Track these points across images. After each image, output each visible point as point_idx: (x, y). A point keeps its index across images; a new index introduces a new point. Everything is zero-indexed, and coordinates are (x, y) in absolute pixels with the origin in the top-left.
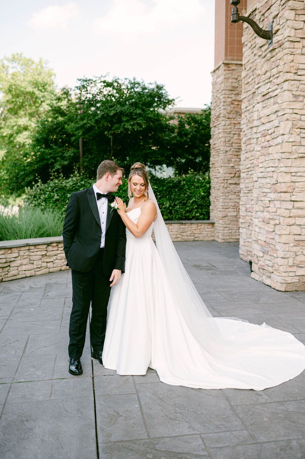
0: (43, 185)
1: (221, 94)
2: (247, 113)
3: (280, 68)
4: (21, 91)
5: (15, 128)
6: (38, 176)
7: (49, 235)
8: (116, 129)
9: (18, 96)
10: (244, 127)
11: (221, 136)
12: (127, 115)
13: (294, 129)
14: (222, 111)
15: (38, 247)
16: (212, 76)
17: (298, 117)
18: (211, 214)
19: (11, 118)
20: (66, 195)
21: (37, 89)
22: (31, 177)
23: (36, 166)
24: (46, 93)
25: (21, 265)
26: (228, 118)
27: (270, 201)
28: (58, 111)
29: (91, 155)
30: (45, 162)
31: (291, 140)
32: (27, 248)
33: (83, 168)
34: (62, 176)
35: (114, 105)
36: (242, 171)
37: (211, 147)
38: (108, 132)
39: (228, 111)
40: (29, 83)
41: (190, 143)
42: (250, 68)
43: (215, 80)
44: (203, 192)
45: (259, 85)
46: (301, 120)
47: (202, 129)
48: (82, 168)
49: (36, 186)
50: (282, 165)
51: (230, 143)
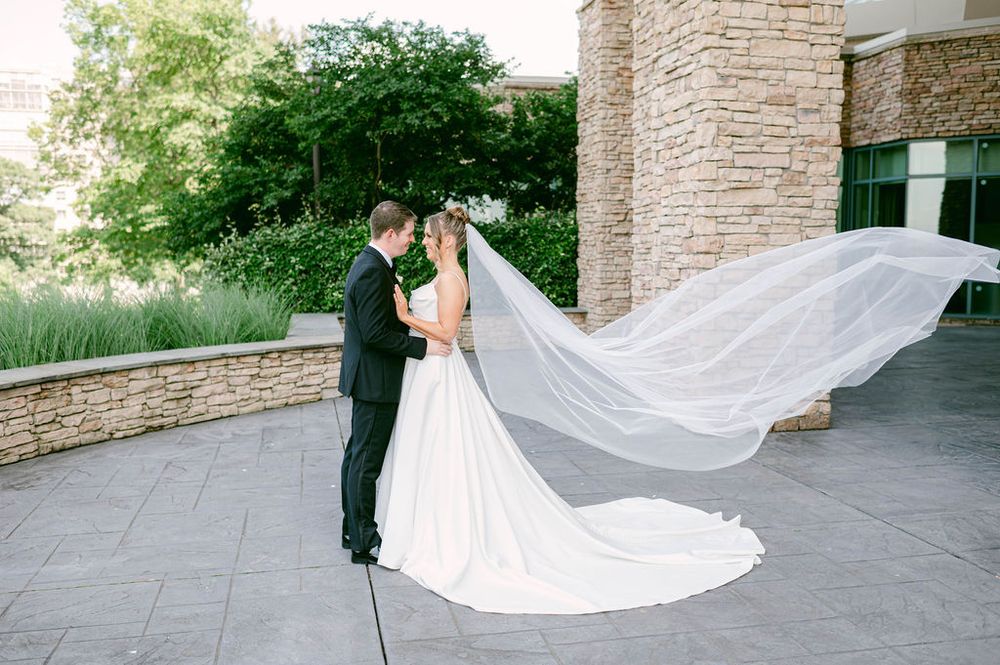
0: (240, 238)
1: (596, 56)
2: (642, 100)
3: (696, 25)
4: (176, 35)
5: (166, 114)
6: (232, 220)
7: (260, 339)
8: (389, 126)
9: (170, 45)
10: (638, 126)
11: (597, 138)
12: (410, 98)
13: (721, 138)
14: (599, 90)
15: (243, 360)
16: (579, 18)
17: (728, 114)
18: (581, 295)
19: (154, 93)
20: (287, 259)
21: (211, 31)
22: (216, 223)
23: (226, 199)
24: (231, 40)
25: (213, 394)
26: (611, 104)
27: (680, 269)
28: (269, 90)
29: (337, 176)
30: (244, 191)
31: (716, 157)
32: (224, 361)
33: (322, 204)
34: (280, 220)
35: (384, 78)
36: (636, 211)
37: (579, 160)
38: (373, 131)
39: (610, 91)
40: (195, 18)
41: (537, 151)
42: (649, 13)
43: (586, 27)
44: (564, 252)
45: (659, 53)
46: (733, 121)
47: (561, 124)
48: (318, 203)
49: (226, 241)
50: (700, 204)
51: (616, 153)
